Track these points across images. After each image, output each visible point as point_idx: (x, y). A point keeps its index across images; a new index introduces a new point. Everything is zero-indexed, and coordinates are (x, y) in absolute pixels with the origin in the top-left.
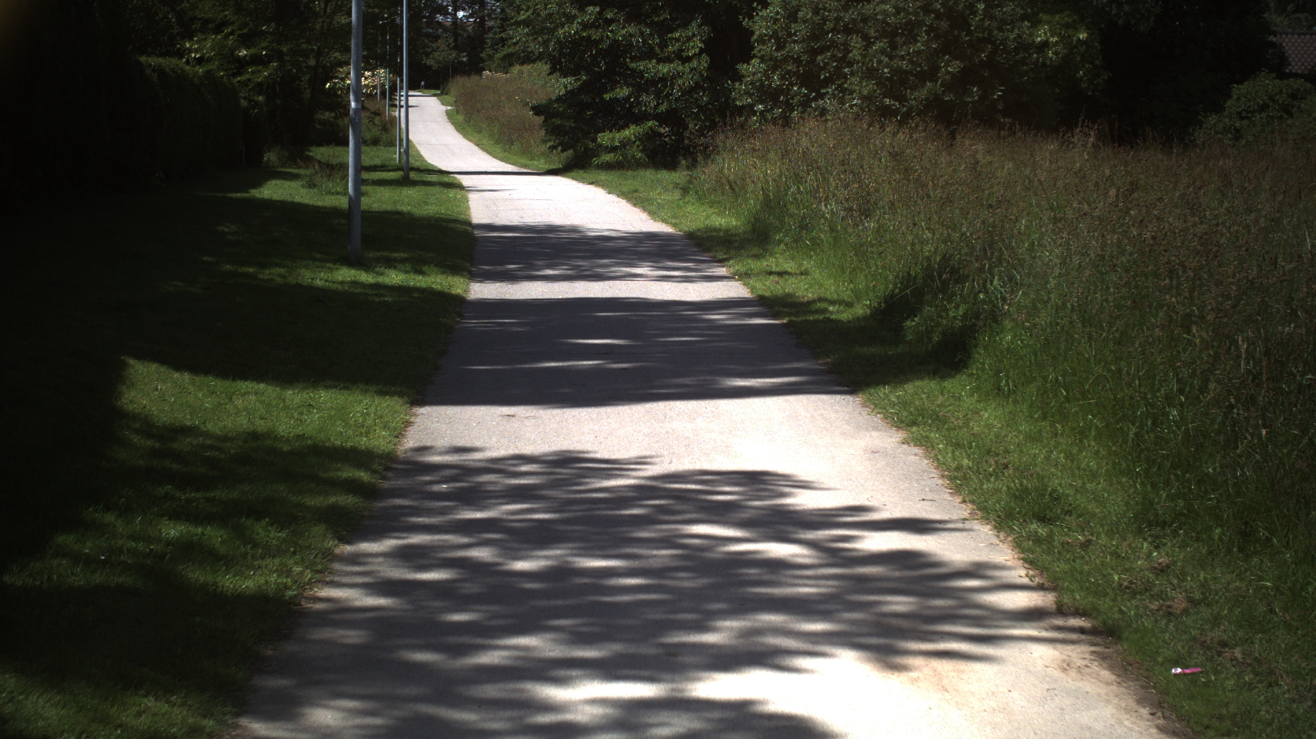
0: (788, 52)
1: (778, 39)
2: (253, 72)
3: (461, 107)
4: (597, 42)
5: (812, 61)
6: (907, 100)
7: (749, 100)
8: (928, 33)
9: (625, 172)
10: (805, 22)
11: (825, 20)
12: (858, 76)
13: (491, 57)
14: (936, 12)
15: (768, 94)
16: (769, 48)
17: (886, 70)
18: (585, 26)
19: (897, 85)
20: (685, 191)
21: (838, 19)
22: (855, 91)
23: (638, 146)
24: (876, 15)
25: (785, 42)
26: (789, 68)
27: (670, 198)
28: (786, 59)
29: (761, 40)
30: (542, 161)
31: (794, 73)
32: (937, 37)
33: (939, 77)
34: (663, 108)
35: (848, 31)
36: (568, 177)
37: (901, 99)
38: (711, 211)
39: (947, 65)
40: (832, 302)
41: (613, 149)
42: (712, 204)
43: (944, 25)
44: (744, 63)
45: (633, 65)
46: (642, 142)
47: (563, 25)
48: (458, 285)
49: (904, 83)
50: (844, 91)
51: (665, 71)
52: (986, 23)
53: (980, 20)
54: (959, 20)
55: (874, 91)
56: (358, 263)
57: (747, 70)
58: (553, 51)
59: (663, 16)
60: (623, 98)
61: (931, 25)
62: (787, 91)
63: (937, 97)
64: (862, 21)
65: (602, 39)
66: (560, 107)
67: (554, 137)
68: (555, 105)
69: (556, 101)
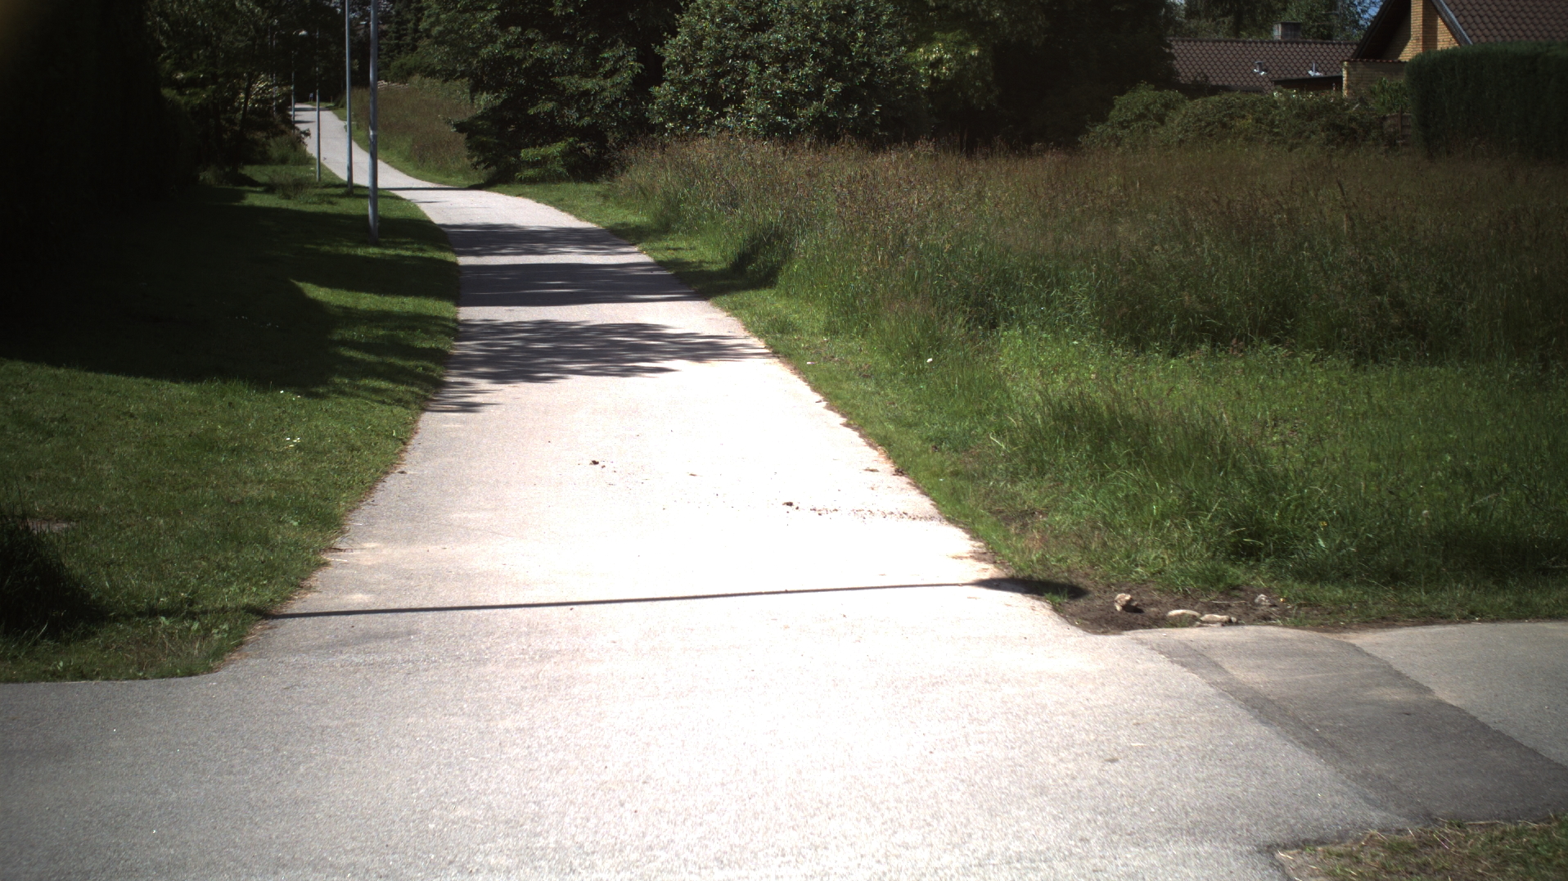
0: (695, 76)
1: (686, 65)
3: (362, 122)
4: (521, 61)
5: (716, 84)
6: (796, 118)
7: (661, 119)
8: (814, 58)
9: (549, 185)
10: (709, 49)
11: (726, 48)
12: (754, 96)
13: (387, 65)
14: (822, 40)
15: (676, 113)
16: (677, 72)
17: (778, 91)
18: (508, 46)
19: (788, 103)
20: (606, 197)
21: (737, 47)
22: (751, 110)
23: (560, 161)
24: (770, 43)
25: (692, 67)
26: (695, 90)
27: (592, 204)
28: (692, 82)
29: (671, 66)
30: (461, 177)
31: (700, 95)
32: (823, 62)
33: (824, 97)
34: (586, 120)
35: (745, 57)
36: (494, 191)
37: (792, 116)
38: (626, 212)
39: (830, 86)
40: (707, 262)
41: (534, 164)
42: (628, 207)
43: (828, 52)
44: (656, 86)
45: (557, 79)
46: (563, 157)
47: (485, 44)
48: (450, 257)
49: (793, 102)
50: (742, 110)
51: (589, 86)
52: (866, 49)
53: (861, 46)
54: (841, 47)
55: (768, 110)
56: (377, 244)
57: (659, 92)
58: (476, 69)
59: (591, 36)
60: (545, 113)
61: (817, 52)
62: (693, 111)
63: (822, 115)
64: (758, 48)
65: (525, 58)
66: (484, 124)
67: (477, 154)
68: (477, 122)
69: (476, 117)
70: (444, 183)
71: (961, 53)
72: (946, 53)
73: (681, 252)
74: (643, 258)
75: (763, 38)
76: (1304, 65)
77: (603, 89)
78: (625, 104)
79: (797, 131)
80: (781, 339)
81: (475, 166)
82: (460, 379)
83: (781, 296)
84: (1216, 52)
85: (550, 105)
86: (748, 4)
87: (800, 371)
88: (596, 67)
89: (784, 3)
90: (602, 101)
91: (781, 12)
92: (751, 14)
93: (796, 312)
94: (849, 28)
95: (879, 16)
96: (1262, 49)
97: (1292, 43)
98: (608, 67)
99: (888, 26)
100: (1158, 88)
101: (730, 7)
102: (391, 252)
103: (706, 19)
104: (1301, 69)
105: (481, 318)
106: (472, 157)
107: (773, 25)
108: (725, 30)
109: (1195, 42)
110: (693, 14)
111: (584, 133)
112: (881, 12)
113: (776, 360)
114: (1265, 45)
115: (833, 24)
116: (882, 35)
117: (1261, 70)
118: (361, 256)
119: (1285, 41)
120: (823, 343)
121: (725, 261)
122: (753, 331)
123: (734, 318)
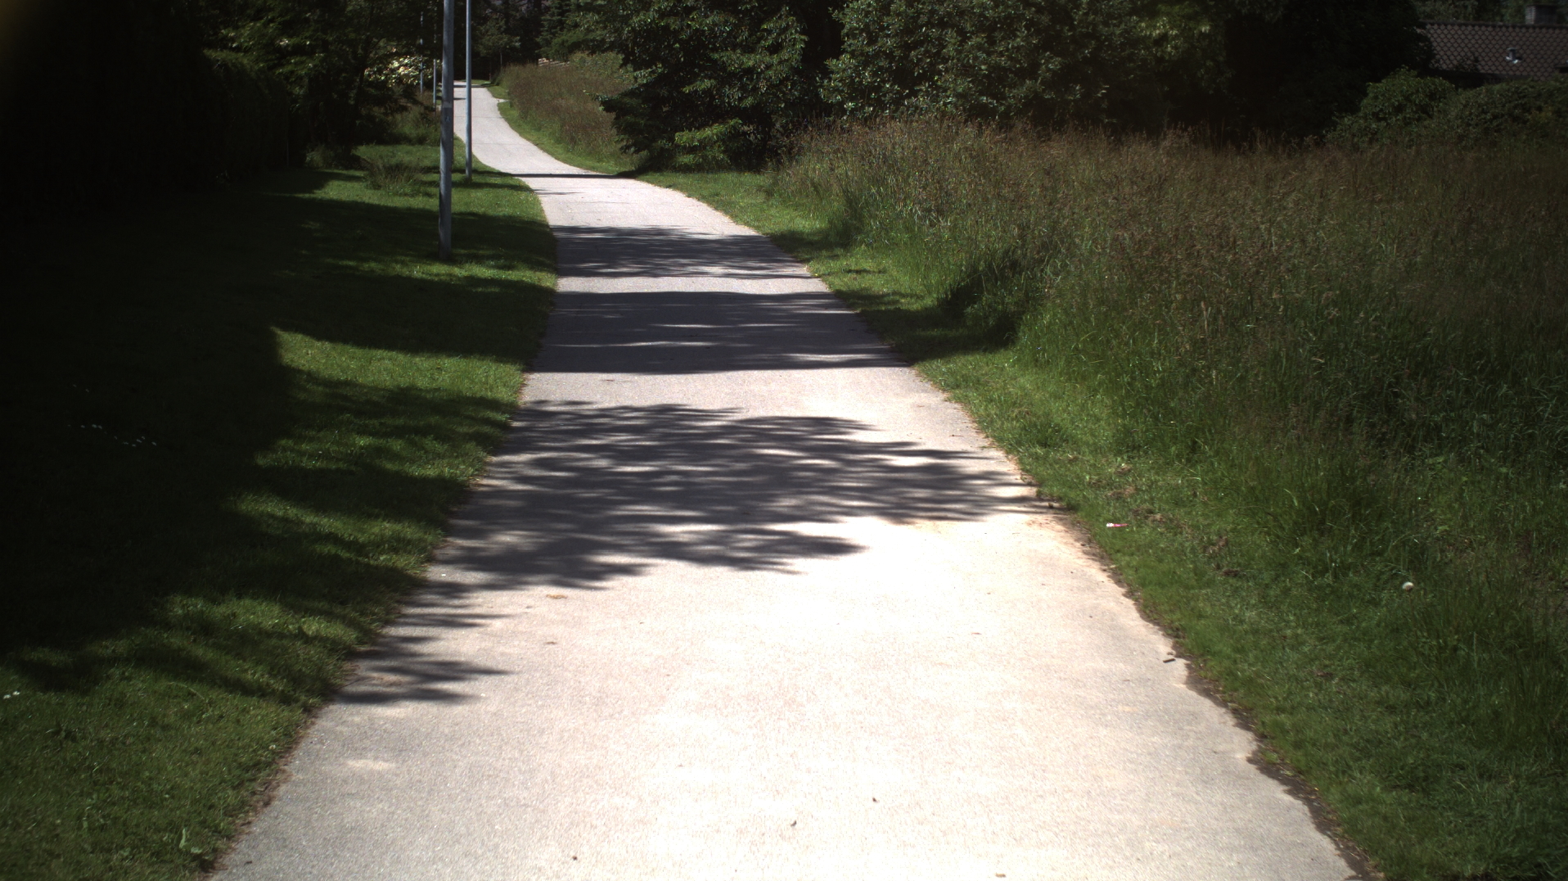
0: (880, 47)
1: (869, 33)
2: (295, 63)
3: (516, 100)
4: (676, 33)
5: (906, 57)
7: (839, 97)
8: (1027, 27)
9: (705, 175)
10: (898, 15)
11: (919, 13)
12: (953, 73)
13: (548, 43)
15: (858, 91)
16: (859, 42)
17: (983, 67)
19: (995, 82)
20: (769, 194)
21: (933, 12)
22: (949, 88)
23: (719, 146)
24: (973, 8)
25: (877, 37)
26: (881, 64)
27: (753, 201)
28: (877, 55)
29: (852, 34)
30: (612, 163)
31: (887, 70)
32: (1038, 32)
33: (1040, 75)
34: (750, 100)
35: (942, 25)
36: (643, 180)
37: (999, 97)
38: (794, 214)
39: (1047, 62)
40: (904, 296)
41: (692, 150)
42: (797, 207)
43: (1045, 19)
44: (833, 58)
45: (718, 55)
46: (723, 142)
47: (638, 12)
48: (546, 280)
49: (1002, 81)
50: (938, 88)
51: (751, 63)
52: (1091, 18)
53: (1084, 14)
54: (1061, 14)
55: (970, 89)
56: (451, 260)
57: (836, 66)
58: (626, 40)
59: (751, 5)
60: (704, 91)
61: (1031, 20)
62: (878, 89)
63: (1037, 96)
65: (682, 29)
66: (634, 102)
67: (627, 136)
68: (627, 100)
69: (625, 94)
70: (592, 169)
71: (1190, 29)
72: (1172, 29)
73: (867, 277)
74: (816, 286)
76: (1563, 53)
77: (768, 67)
78: (793, 84)
79: (1005, 115)
81: (624, 150)
83: (1027, 367)
85: (710, 83)
90: (767, 82)
93: (1057, 399)
96: (1514, 34)
97: (1547, 29)
104: (1559, 57)
105: (560, 397)
106: (620, 141)
111: (747, 115)
114: (1517, 29)
117: (1515, 58)
119: (1538, 26)
121: (930, 293)
122: (994, 437)
123: (956, 406)
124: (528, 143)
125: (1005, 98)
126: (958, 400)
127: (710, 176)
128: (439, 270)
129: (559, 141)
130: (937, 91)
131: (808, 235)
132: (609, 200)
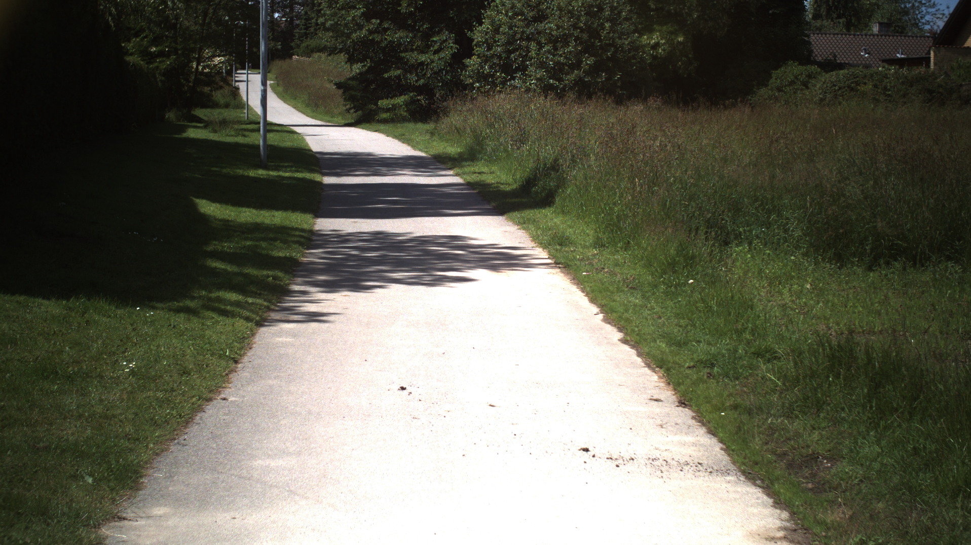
0: (494, 52)
1: (488, 44)
3: (281, 82)
4: (379, 43)
5: (508, 57)
7: (471, 81)
8: (575, 41)
9: (396, 124)
10: (504, 34)
11: (515, 33)
12: (534, 66)
13: (298, 46)
14: (580, 28)
15: (481, 77)
16: (483, 49)
17: (551, 63)
18: (371, 32)
19: (557, 72)
20: (432, 134)
21: (523, 32)
22: (532, 75)
23: (404, 108)
24: (546, 30)
25: (492, 46)
26: (495, 61)
27: (424, 138)
28: (493, 56)
29: (478, 45)
30: (340, 118)
31: (498, 65)
32: (581, 43)
33: (582, 67)
34: (422, 82)
35: (529, 39)
36: (360, 128)
37: (560, 80)
38: (446, 144)
39: (586, 60)
41: (388, 110)
42: (447, 141)
43: (585, 36)
44: (468, 59)
45: (403, 55)
46: (406, 105)
47: (355, 31)
48: (317, 177)
49: (561, 71)
50: (526, 75)
51: (423, 59)
52: (611, 35)
53: (607, 33)
54: (594, 33)
55: (544, 76)
56: (266, 168)
57: (470, 63)
58: (349, 47)
59: (425, 26)
60: (395, 76)
61: (577, 36)
62: (493, 76)
63: (581, 79)
64: (537, 33)
65: (382, 41)
66: (354, 83)
67: (350, 103)
68: (350, 82)
69: (350, 79)
70: (329, 121)
71: (672, 39)
72: (662, 39)
73: (484, 175)
74: (457, 180)
75: (541, 26)
76: (894, 50)
77: (432, 62)
78: (447, 72)
79: (563, 90)
80: (560, 250)
81: (348, 111)
82: (302, 288)
83: (559, 214)
84: (836, 41)
85: (399, 72)
86: (531, 3)
87: (579, 281)
88: (428, 47)
89: (555, 3)
90: (432, 70)
91: (553, 9)
92: (533, 10)
93: (571, 227)
94: (599, 19)
95: (620, 13)
96: (866, 40)
97: (885, 36)
98: (436, 47)
99: (626, 19)
100: (801, 64)
101: (519, 5)
102: (273, 173)
103: (502, 13)
104: (892, 53)
105: (332, 228)
106: (346, 105)
107: (548, 18)
108: (515, 20)
109: (822, 34)
110: (493, 10)
111: (420, 90)
112: (621, 10)
113: (558, 270)
114: (868, 37)
115: (588, 17)
116: (622, 25)
117: (866, 53)
118: (252, 177)
119: (880, 35)
120: (594, 255)
121: (516, 183)
122: (538, 243)
123: (523, 231)
124: (289, 107)
125: (563, 81)
126: (524, 229)
127: (399, 125)
128: (261, 173)
129: (308, 106)
130: (526, 76)
131: (454, 155)
132: (342, 138)
